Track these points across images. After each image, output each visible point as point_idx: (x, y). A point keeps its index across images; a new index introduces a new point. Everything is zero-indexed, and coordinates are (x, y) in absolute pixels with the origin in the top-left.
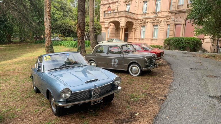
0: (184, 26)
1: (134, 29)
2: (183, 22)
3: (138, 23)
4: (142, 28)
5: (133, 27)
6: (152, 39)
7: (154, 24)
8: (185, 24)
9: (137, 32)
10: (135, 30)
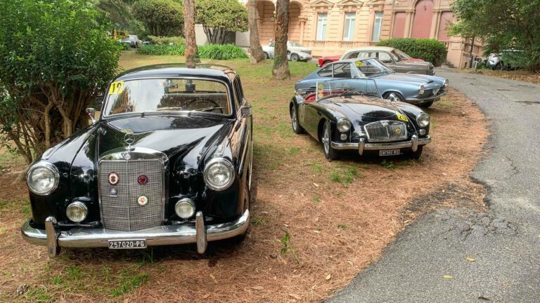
0: (413, 15)
1: (304, 18)
2: (411, 8)
3: (312, 7)
4: (319, 18)
5: (302, 14)
6: (342, 43)
7: (346, 9)
8: (414, 13)
9: (310, 27)
10: (305, 22)
